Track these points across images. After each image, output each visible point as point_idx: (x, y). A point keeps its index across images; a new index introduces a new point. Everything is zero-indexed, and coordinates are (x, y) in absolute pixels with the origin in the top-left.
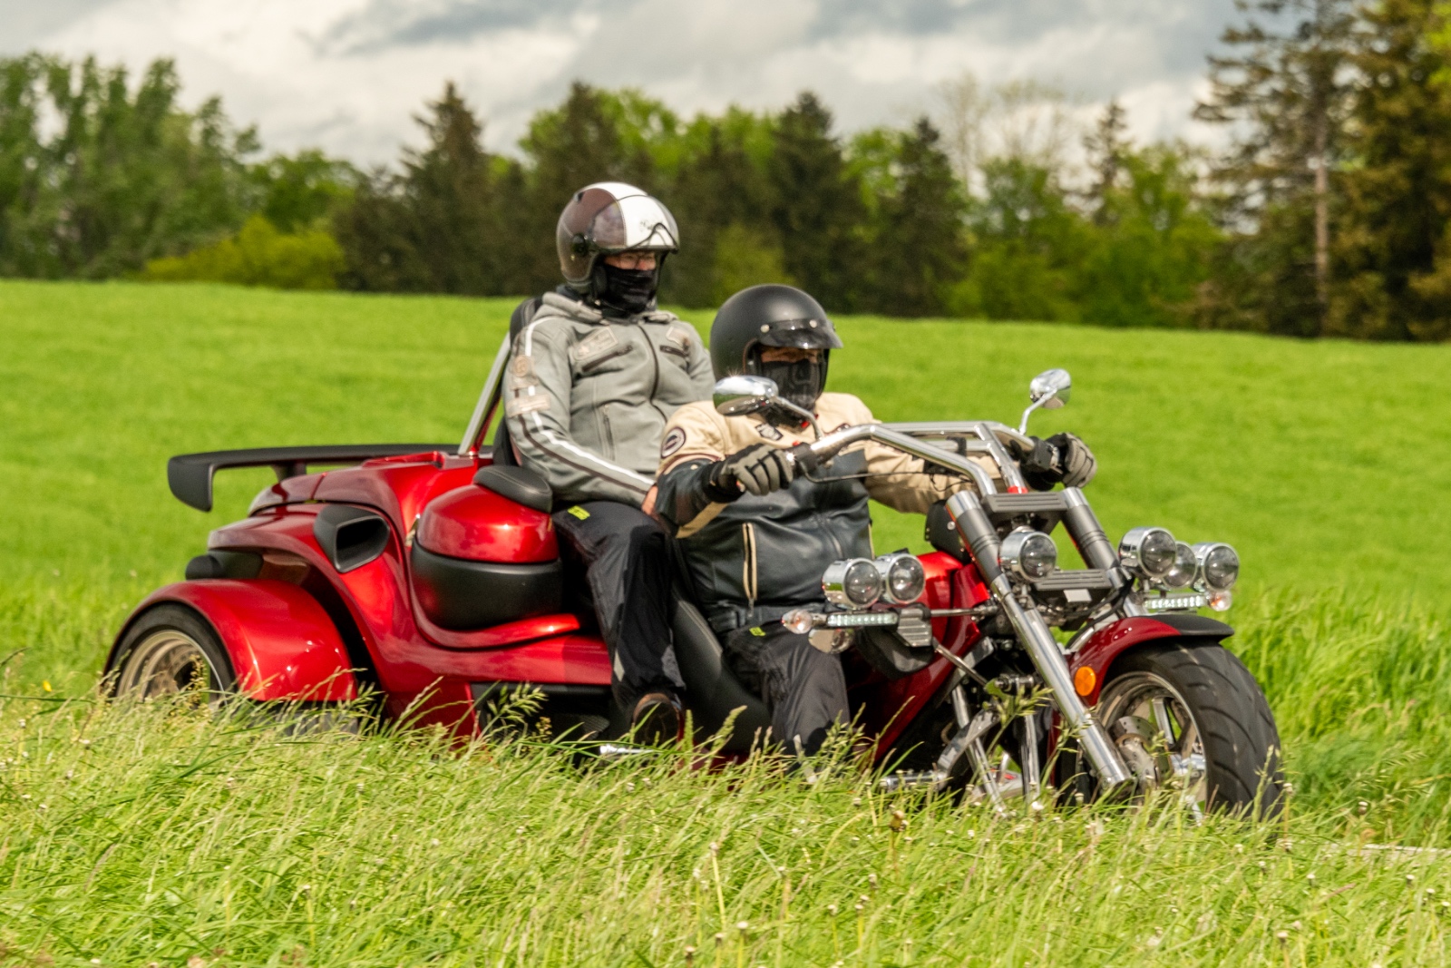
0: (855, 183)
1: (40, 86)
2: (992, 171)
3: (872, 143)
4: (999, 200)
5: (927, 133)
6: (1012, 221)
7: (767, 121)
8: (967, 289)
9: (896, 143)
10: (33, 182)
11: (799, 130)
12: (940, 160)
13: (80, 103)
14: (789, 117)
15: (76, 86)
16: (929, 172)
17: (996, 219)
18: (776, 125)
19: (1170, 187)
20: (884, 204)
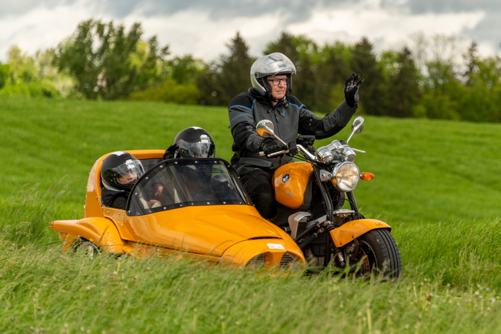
0: (381, 69)
1: (93, 31)
2: (430, 66)
3: (388, 55)
4: (432, 76)
5: (407, 52)
6: (436, 84)
7: (350, 48)
8: (421, 108)
9: (396, 56)
10: (91, 64)
11: (361, 50)
12: (411, 62)
13: (107, 37)
14: (358, 46)
15: (106, 31)
16: (408, 66)
17: (431, 83)
18: (354, 49)
19: (493, 73)
20: (391, 77)
